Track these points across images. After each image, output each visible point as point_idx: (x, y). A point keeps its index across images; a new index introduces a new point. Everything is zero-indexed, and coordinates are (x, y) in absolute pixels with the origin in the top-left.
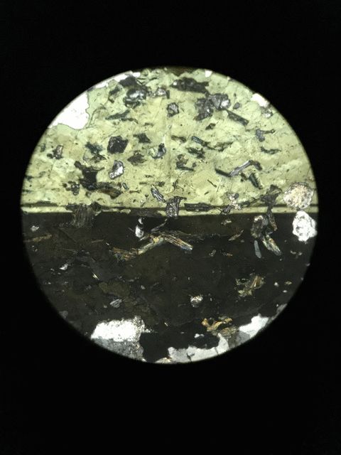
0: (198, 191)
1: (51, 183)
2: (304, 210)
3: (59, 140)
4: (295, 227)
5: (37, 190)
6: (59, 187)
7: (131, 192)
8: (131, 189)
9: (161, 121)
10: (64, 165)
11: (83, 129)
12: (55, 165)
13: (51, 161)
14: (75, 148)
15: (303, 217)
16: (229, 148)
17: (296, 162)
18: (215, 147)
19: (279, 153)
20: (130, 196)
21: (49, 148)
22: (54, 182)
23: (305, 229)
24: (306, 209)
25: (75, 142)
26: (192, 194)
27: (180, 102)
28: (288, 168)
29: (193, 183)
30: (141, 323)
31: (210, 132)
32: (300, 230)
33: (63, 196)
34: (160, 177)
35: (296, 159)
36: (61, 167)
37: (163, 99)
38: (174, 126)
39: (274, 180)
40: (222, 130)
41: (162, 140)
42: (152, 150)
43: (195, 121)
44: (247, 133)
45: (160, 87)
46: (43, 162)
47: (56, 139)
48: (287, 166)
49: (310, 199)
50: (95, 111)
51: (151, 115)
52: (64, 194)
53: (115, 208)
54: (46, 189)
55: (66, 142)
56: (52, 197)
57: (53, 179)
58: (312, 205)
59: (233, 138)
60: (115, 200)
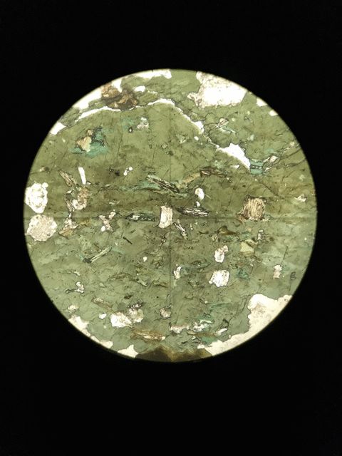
0: (141, 233)
1: (286, 242)
2: (36, 214)
3: (277, 284)
4: (45, 197)
5: (300, 235)
6: (278, 238)
7: (207, 233)
8: (208, 235)
9: (178, 301)
10: (272, 260)
11: (253, 294)
12: (281, 260)
13: (285, 263)
14: (261, 276)
15: (38, 207)
16: (111, 275)
17: (45, 261)
18: (124, 277)
19: (61, 270)
20: (208, 229)
21: (287, 276)
22: (283, 242)
23: (35, 196)
24: (33, 215)
25: (261, 281)
26: (147, 230)
27: (159, 320)
28: (53, 256)
29: (146, 242)
30: (199, 103)
31: (129, 291)
32: (40, 194)
33: (273, 229)
34: (179, 247)
35: (44, 265)
36: (275, 258)
37: (175, 323)
38: (164, 296)
39: (66, 244)
40: (118, 293)
41: (177, 283)
42: (186, 273)
43: (145, 301)
44: (93, 290)
45: (179, 336)
46: (292, 262)
47: (280, 284)
48: (54, 257)
49: (30, 224)
50: (241, 312)
51: (186, 307)
52: (273, 231)
53: (223, 218)
54: (289, 236)
55: (270, 282)
56: (284, 228)
57: (283, 246)
58: (29, 219)
59: (107, 285)
60: (223, 225)
